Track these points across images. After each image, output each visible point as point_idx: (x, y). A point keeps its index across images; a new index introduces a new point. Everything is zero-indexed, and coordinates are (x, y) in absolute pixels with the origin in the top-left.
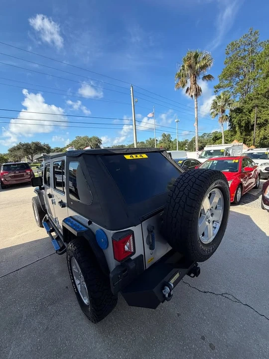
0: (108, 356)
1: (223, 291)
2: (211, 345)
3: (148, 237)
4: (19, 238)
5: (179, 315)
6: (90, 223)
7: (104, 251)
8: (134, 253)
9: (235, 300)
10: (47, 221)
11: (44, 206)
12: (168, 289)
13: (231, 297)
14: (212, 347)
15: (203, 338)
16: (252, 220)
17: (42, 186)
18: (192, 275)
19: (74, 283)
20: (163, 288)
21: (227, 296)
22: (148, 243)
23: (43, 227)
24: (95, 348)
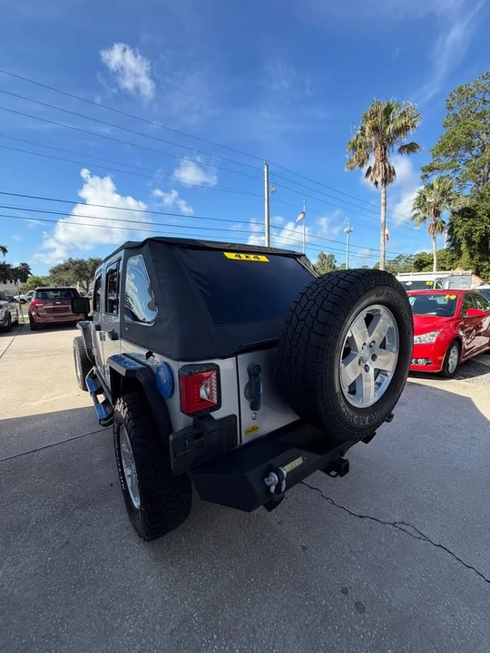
0: (163, 597)
1: (397, 518)
2: (357, 604)
3: (248, 386)
4: (45, 403)
5: (304, 548)
6: (149, 355)
7: (167, 401)
8: (218, 406)
9: (419, 535)
10: (94, 377)
11: (90, 351)
12: (274, 477)
13: (410, 530)
14: (359, 607)
15: (345, 591)
16: (475, 406)
17: (89, 315)
18: (333, 473)
19: (122, 473)
20: (267, 475)
21: (404, 527)
22: (249, 397)
23: (87, 390)
24: (144, 583)
